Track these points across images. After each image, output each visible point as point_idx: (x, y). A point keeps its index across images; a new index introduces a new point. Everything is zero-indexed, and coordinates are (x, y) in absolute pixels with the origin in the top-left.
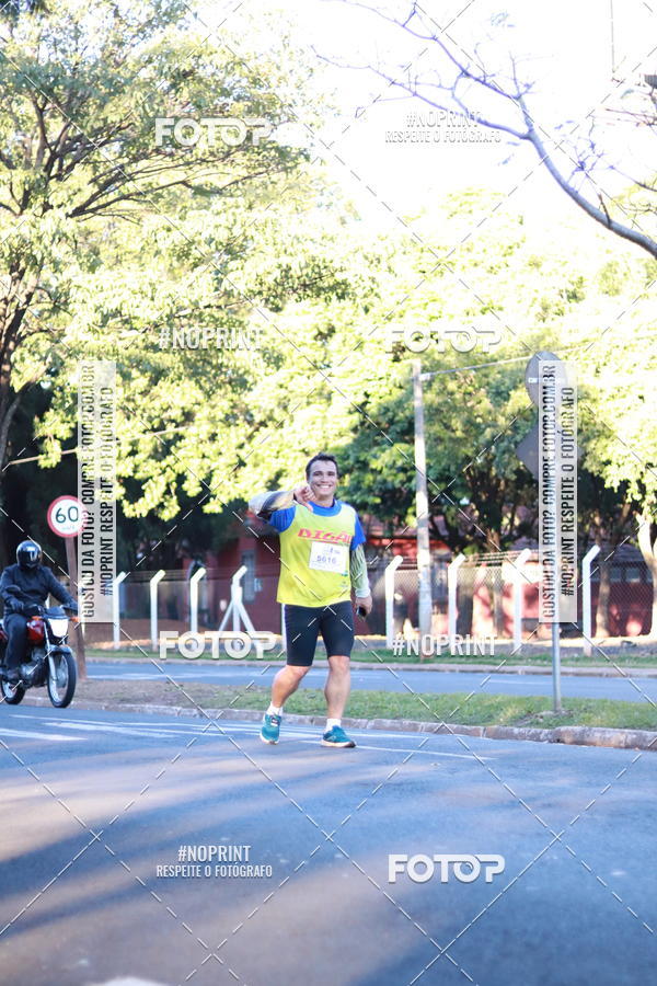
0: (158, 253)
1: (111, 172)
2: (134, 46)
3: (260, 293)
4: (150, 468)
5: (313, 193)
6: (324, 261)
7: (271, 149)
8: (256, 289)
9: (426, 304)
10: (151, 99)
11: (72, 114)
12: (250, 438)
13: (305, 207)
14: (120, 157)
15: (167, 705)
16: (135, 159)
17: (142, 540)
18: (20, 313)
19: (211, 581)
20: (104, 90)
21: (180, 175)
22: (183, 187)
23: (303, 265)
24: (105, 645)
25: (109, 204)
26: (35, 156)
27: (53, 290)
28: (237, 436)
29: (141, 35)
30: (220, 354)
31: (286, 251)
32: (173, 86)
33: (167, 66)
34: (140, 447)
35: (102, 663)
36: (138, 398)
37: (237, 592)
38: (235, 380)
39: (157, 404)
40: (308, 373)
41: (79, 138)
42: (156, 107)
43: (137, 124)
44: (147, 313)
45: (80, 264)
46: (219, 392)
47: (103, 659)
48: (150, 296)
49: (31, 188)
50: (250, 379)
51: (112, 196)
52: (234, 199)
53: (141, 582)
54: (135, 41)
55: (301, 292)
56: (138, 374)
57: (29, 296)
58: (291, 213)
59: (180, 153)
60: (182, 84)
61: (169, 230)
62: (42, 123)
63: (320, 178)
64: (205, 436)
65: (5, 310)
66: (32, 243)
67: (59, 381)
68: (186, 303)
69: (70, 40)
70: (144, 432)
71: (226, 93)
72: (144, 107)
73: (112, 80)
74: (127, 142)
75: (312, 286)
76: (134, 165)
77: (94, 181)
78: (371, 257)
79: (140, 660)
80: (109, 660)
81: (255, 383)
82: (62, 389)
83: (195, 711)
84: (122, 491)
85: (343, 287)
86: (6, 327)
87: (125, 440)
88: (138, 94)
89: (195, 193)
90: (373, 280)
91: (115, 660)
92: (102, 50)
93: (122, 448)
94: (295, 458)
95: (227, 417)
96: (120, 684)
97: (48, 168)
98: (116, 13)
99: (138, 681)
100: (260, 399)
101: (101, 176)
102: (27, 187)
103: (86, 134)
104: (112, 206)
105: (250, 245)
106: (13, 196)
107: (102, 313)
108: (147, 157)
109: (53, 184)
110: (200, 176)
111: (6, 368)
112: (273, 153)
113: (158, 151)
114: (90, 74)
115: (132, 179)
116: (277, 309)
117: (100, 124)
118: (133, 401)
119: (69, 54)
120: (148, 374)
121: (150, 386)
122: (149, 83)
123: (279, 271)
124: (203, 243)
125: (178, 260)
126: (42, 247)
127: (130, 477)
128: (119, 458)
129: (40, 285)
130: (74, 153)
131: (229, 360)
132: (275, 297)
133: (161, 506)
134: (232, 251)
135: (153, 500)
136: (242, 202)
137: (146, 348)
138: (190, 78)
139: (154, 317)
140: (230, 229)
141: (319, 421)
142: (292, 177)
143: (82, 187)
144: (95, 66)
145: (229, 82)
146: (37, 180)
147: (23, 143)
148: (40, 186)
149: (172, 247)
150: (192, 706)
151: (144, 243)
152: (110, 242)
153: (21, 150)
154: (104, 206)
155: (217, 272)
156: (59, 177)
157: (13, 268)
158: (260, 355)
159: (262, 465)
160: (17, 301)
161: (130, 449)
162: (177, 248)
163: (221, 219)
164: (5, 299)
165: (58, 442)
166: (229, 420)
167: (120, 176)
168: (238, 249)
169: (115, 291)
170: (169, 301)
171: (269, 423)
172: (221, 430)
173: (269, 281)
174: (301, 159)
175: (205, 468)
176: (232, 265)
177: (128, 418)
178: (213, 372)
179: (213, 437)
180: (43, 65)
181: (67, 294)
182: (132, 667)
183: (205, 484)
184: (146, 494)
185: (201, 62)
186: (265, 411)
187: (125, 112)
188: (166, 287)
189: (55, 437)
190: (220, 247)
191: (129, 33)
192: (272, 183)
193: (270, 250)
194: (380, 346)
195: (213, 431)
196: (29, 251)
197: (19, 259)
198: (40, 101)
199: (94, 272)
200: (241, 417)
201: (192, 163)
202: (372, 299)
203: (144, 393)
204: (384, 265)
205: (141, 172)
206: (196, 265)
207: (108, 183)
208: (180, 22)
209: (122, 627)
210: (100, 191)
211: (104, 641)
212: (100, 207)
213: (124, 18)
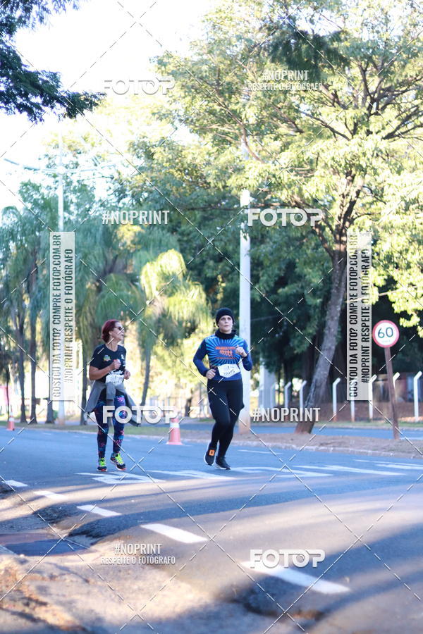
1: (409, 110)
11: (384, 73)
14: (416, 98)
18: (352, 203)
20: (405, 56)
24: (409, 419)
25: (409, 131)
26: (360, 100)
27: (373, 188)
41: (389, 89)
45: (391, 170)
47: (407, 428)
49: (358, 121)
51: (410, 126)
57: (358, 193)
62: (365, 81)
65: (343, 202)
66: (359, 157)
67: (377, 249)
69: (382, 25)
73: (410, 48)
74: (420, 90)
77: (399, 116)
80: (412, 428)
82: (378, 254)
84: (418, 320)
86: (344, 213)
87: (420, 286)
91: (416, 429)
92: (403, 30)
93: (418, 291)
97: (370, 108)
98: (412, 5)
101: (403, 113)
102: (355, 121)
103: (393, 85)
104: (411, 132)
106: (347, 127)
107: (405, 201)
109: (372, 118)
111: (344, 239)
114: (396, 46)
117: (403, 79)
119: (381, 33)
126: (366, 159)
128: (416, 298)
129: (366, 185)
130: (386, 98)
143: (391, 119)
144: (399, 41)
146: (363, 116)
147: (353, 94)
148: (364, 120)
153: (352, 99)
154: (406, 132)
156: (376, 114)
157: (348, 174)
160: (350, 195)
164: (343, 194)
165: (377, 288)
167: (417, 112)
169: (414, 187)
180: (365, 41)
181: (382, 189)
187: (419, 69)
189: (375, 285)
196: (357, 163)
197: (351, 166)
198: (364, 65)
199: (400, 175)
207: (409, 117)
209: (419, 408)
210: (403, 123)
211: (409, 416)
212: (403, 133)
213: (417, 8)
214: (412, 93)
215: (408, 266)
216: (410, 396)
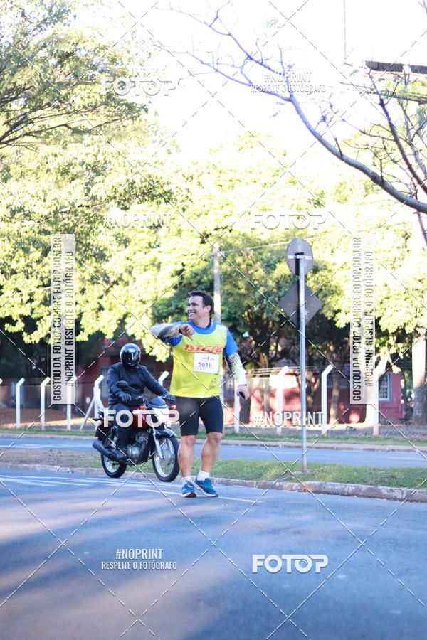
0: (48, 170)
1: (18, 117)
2: (34, 36)
3: (115, 198)
4: (41, 311)
5: (150, 133)
6: (156, 178)
7: (123, 104)
8: (112, 195)
9: (223, 207)
10: (45, 71)
12: (107, 291)
13: (144, 142)
14: (24, 108)
15: (50, 465)
16: (34, 110)
17: (36, 358)
19: (80, 385)
20: (14, 64)
21: (63, 120)
22: (65, 128)
23: (143, 180)
24: (10, 426)
25: (17, 138)
28: (99, 291)
29: (39, 29)
30: (88, 237)
31: (132, 171)
32: (60, 62)
33: (56, 49)
34: (35, 297)
35: (9, 437)
36: (34, 264)
37: (97, 392)
38: (98, 254)
39: (46, 269)
40: (145, 250)
42: (48, 76)
43: (36, 87)
44: (42, 209)
46: (88, 262)
47: (8, 435)
48: (43, 198)
50: (107, 254)
51: (18, 134)
52: (98, 137)
53: (35, 385)
54: (35, 32)
55: (141, 197)
56: (35, 249)
58: (135, 146)
59: (64, 106)
60: (66, 61)
61: (56, 156)
63: (155, 124)
64: (77, 290)
68: (66, 204)
70: (38, 287)
71: (94, 68)
72: (40, 75)
73: (19, 57)
74: (29, 98)
75: (149, 194)
76: (33, 113)
77: (7, 123)
78: (187, 176)
79: (34, 436)
80: (13, 435)
81: (111, 256)
83: (69, 469)
84: (23, 325)
85: (169, 194)
87: (25, 292)
88: (37, 67)
89: (73, 132)
90: (188, 191)
91: (17, 436)
93: (23, 297)
94: (137, 305)
95: (92, 278)
96: (19, 451)
98: (23, 15)
99: (31, 449)
100: (114, 266)
101: (12, 120)
104: (19, 139)
105: (109, 166)
107: (11, 209)
108: (41, 108)
110: (76, 121)
112: (124, 107)
113: (49, 104)
114: (5, 54)
115: (32, 122)
116: (126, 208)
117: (11, 86)
118: (31, 266)
120: (41, 249)
121: (42, 257)
122: (44, 60)
123: (127, 184)
124: (78, 165)
125: (61, 175)
127: (29, 316)
128: (22, 303)
131: (94, 241)
132: (124, 201)
133: (48, 335)
134: (97, 170)
135: (43, 332)
136: (104, 139)
137: (40, 232)
138: (71, 57)
139: (46, 213)
140: (96, 156)
141: (152, 282)
142: (137, 123)
144: (9, 48)
145: (96, 60)
149: (57, 167)
150: (67, 466)
151: (39, 164)
152: (17, 163)
154: (13, 140)
155: (87, 184)
158: (114, 238)
159: (114, 309)
161: (28, 298)
162: (61, 168)
163: (90, 150)
166: (93, 280)
167: (25, 120)
168: (100, 169)
169: (19, 195)
170: (55, 202)
171: (120, 282)
172: (88, 286)
173: (121, 190)
174: (143, 111)
175: (78, 311)
176: (97, 179)
177: (28, 278)
178: (84, 248)
179: (83, 291)
182: (28, 440)
183: (78, 322)
184: (38, 328)
185: (78, 47)
186: (117, 274)
187: (28, 78)
188: (53, 193)
190: (89, 168)
191: (31, 27)
192: (124, 126)
193: (121, 170)
194: (193, 233)
195: (83, 287)
200: (102, 278)
201: (71, 112)
202: (187, 202)
203: (38, 262)
204: (195, 180)
205: (38, 118)
206: (73, 179)
207: (16, 125)
208: (65, 21)
209: (21, 414)
210: (11, 130)
211: (10, 423)
212: (10, 140)
213: (28, 17)
214: (22, 101)
215: (14, 272)
216: (13, 401)
